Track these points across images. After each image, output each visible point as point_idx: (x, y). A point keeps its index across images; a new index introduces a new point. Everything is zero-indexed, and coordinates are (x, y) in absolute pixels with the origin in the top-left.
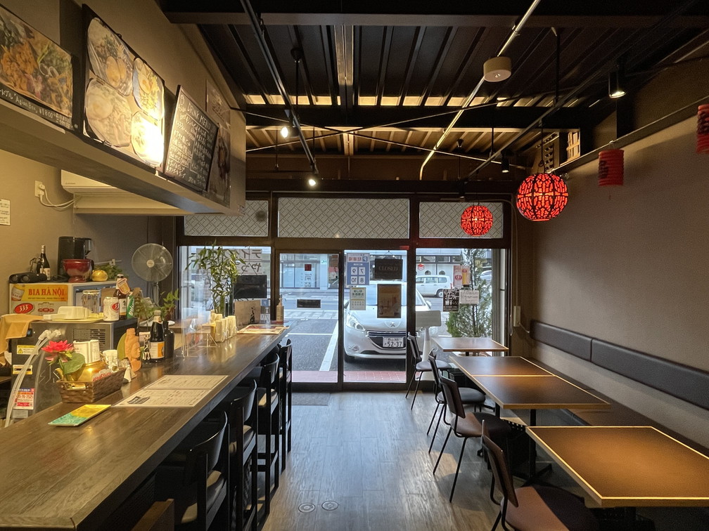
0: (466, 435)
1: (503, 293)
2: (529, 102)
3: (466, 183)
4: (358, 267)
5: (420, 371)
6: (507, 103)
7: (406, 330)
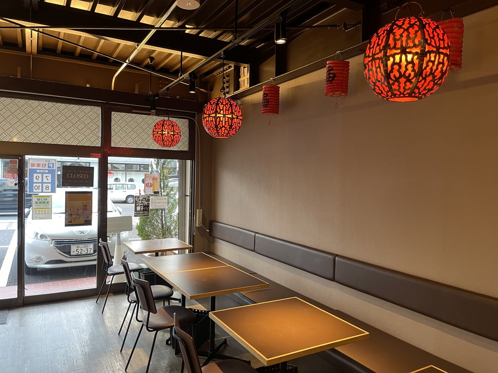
0: (157, 329)
1: (188, 199)
2: (211, 35)
3: (156, 98)
4: (42, 174)
5: (112, 274)
6: (194, 32)
7: (97, 237)
